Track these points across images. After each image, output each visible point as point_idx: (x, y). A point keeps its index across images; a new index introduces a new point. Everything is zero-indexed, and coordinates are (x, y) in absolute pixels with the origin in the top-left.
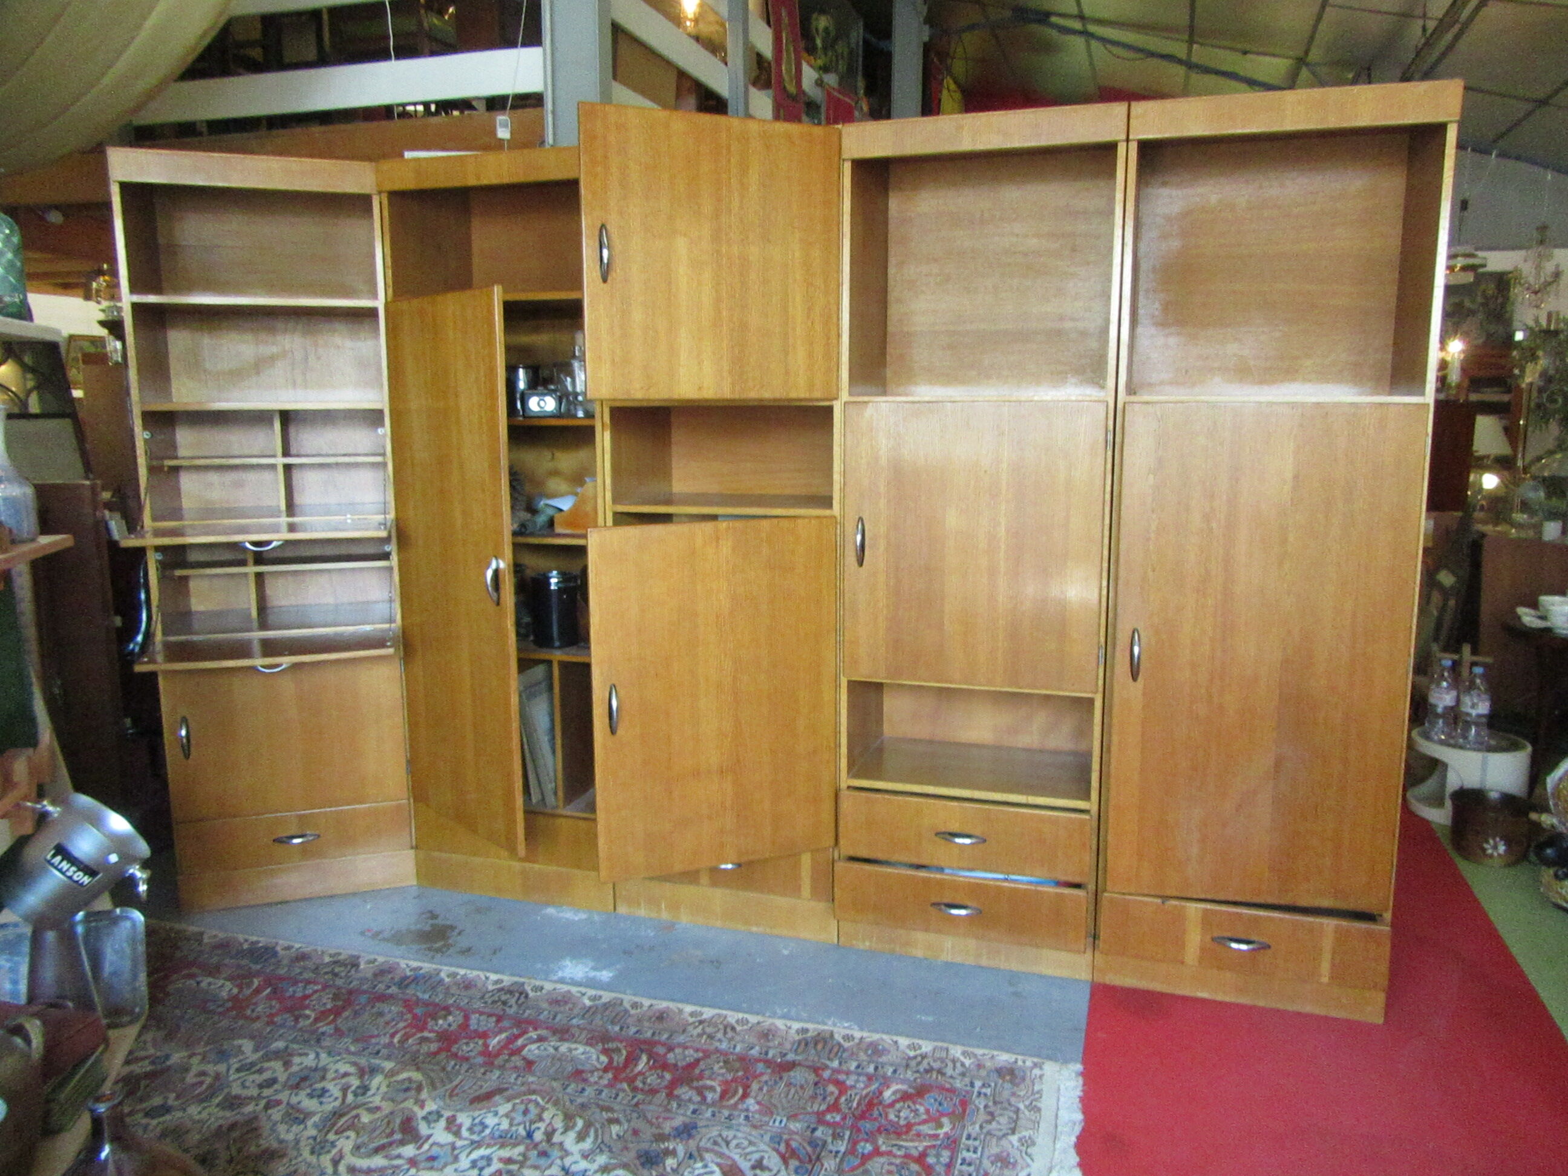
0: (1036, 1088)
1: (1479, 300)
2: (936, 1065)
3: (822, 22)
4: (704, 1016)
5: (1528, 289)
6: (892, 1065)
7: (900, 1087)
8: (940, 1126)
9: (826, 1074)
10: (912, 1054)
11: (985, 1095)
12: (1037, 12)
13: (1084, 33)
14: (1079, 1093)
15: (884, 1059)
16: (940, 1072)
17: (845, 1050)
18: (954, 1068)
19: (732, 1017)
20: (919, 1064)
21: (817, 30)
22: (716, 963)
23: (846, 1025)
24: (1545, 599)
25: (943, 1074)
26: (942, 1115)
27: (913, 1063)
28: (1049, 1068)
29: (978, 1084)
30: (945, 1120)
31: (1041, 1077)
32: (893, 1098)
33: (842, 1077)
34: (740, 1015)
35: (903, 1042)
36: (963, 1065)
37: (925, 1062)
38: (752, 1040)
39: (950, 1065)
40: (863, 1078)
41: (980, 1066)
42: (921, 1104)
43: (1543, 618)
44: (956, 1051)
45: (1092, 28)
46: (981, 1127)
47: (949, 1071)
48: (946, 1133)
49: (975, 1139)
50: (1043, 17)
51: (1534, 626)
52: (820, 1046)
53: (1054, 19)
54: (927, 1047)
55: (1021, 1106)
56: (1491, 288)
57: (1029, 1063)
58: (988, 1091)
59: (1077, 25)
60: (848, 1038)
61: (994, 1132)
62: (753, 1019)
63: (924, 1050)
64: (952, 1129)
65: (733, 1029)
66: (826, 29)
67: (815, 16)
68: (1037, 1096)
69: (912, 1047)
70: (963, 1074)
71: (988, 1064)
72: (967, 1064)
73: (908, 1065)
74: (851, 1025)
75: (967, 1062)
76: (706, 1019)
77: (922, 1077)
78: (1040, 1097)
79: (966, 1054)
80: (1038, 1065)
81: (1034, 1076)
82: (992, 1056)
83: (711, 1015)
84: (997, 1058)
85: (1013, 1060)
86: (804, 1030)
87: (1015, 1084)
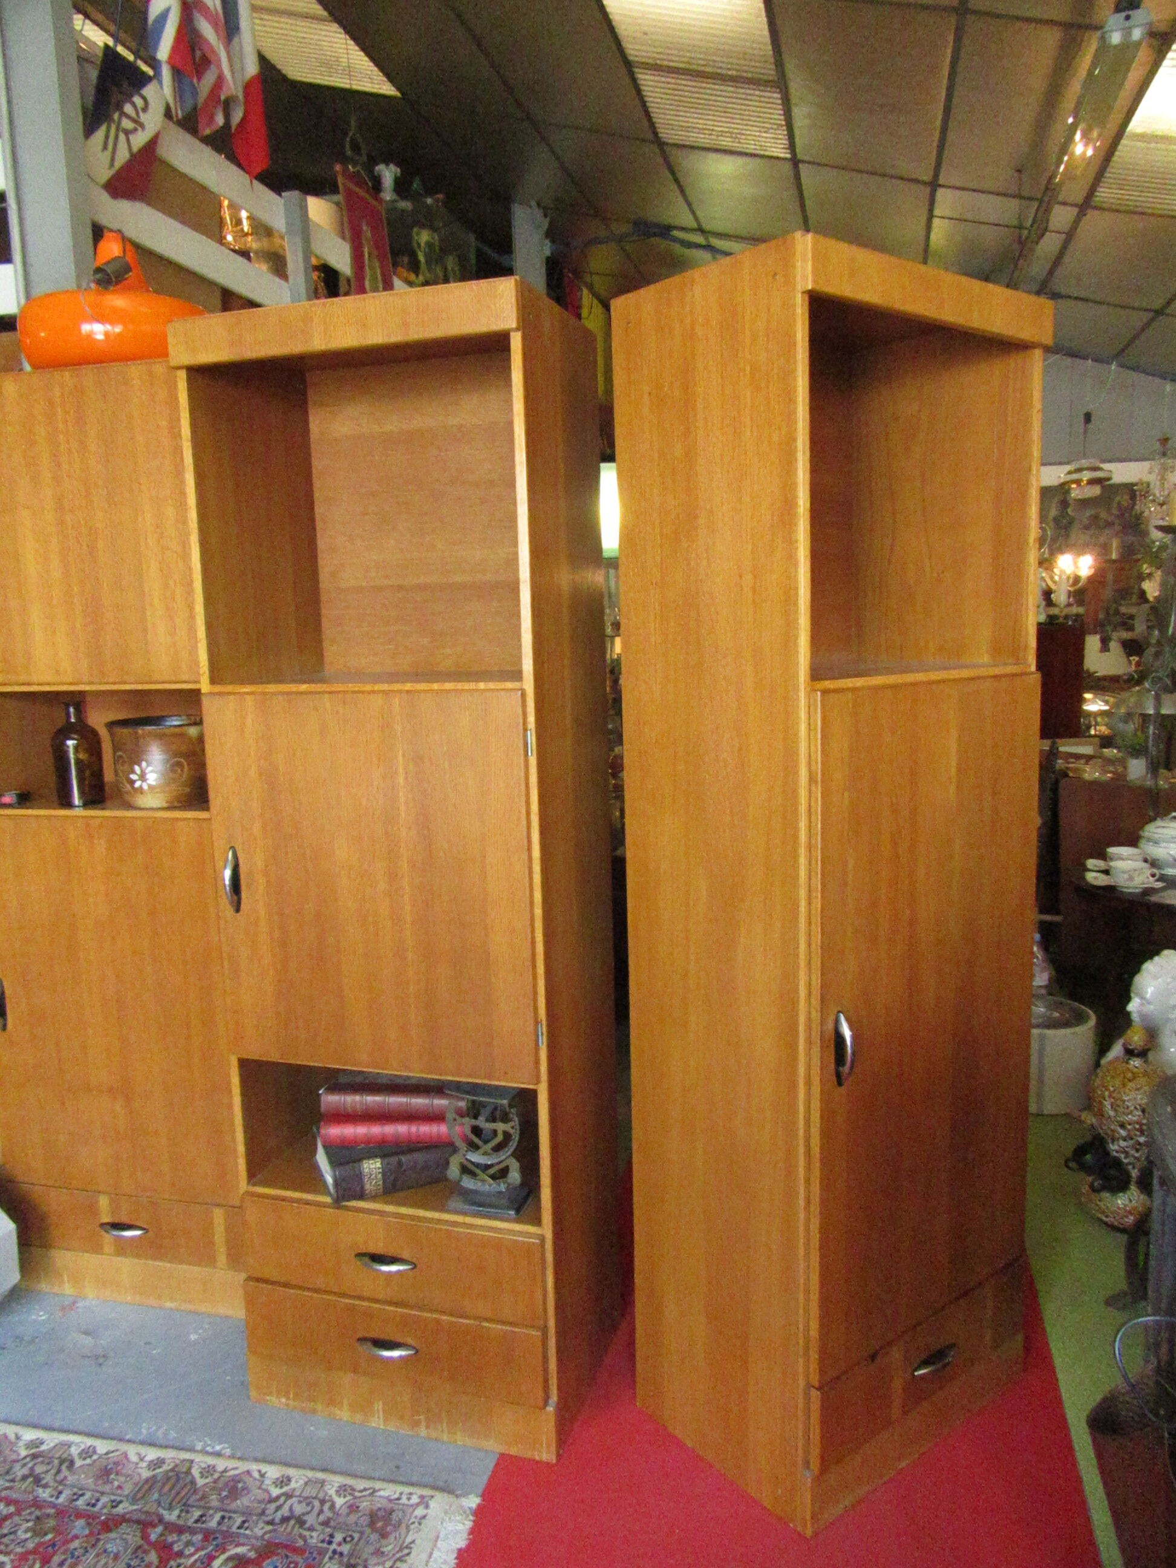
0: (409, 1540)
1: (1115, 512)
2: (301, 1509)
3: (424, 237)
4: (43, 1448)
5: (1154, 501)
6: (243, 1514)
7: (240, 1550)
9: (156, 1533)
10: (275, 1492)
11: (341, 1554)
12: (657, 225)
13: (709, 247)
14: (461, 1542)
15: (237, 1504)
16: (301, 1522)
17: (195, 1493)
18: (319, 1513)
19: (79, 1446)
20: (278, 1508)
21: (419, 245)
22: (102, 1358)
23: (218, 1448)
24: (1113, 850)
25: (305, 1524)
27: (273, 1506)
28: (439, 1503)
29: (339, 1537)
33: (172, 1538)
34: (90, 1442)
35: (274, 1473)
36: (333, 1507)
38: (88, 1481)
39: (317, 1508)
40: (198, 1538)
41: (354, 1510)
43: (1106, 872)
44: (334, 1483)
45: (716, 242)
47: (310, 1517)
50: (665, 231)
51: (1095, 883)
52: (168, 1487)
53: (675, 233)
54: (298, 1478)
56: (1125, 500)
57: (415, 1499)
58: (347, 1548)
59: (699, 239)
60: (207, 1471)
62: (104, 1447)
63: (293, 1485)
65: (71, 1465)
66: (429, 245)
67: (415, 230)
68: (406, 1551)
69: (283, 1482)
70: (326, 1523)
71: (364, 1505)
72: (338, 1506)
73: (263, 1513)
74: (224, 1448)
75: (339, 1501)
76: (43, 1452)
77: (274, 1531)
78: (408, 1554)
79: (343, 1490)
80: (424, 1502)
81: (413, 1520)
82: (375, 1491)
83: (52, 1445)
84: (378, 1494)
85: (396, 1496)
86: (160, 1462)
87: (384, 1535)
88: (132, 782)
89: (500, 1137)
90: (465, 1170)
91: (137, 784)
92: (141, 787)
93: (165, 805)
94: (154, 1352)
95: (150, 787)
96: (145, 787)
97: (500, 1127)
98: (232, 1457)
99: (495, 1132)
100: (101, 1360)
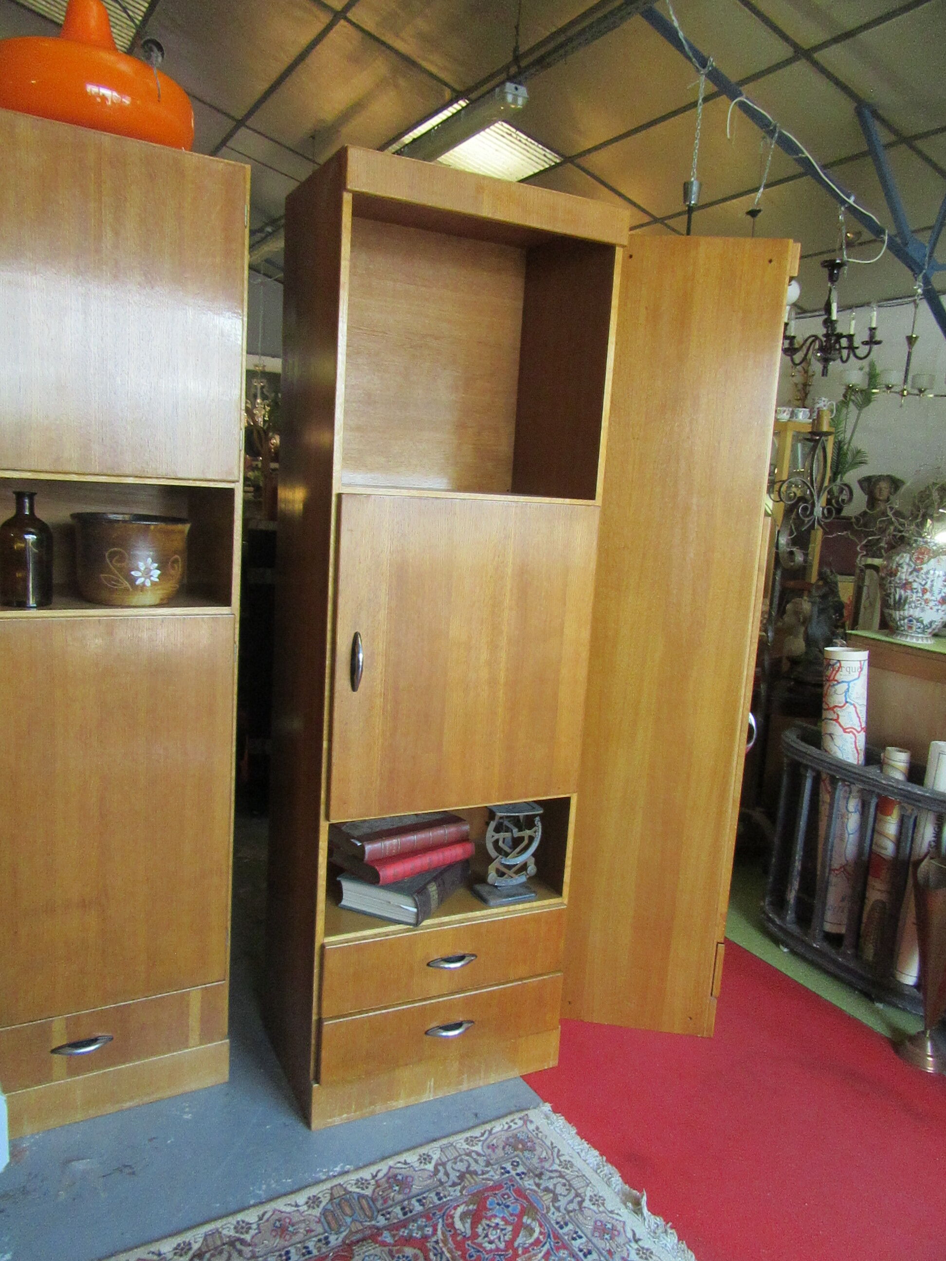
0: (548, 1144)
2: (461, 1166)
4: (195, 1247)
6: (429, 1191)
7: (460, 1210)
8: (531, 1231)
9: (387, 1237)
10: (429, 1167)
11: (524, 1174)
14: (574, 1131)
15: (416, 1188)
17: (374, 1200)
18: (476, 1161)
19: (227, 1227)
20: (447, 1174)
22: (126, 1169)
23: (338, 1169)
25: (475, 1173)
26: (520, 1216)
27: (441, 1175)
28: (533, 1116)
29: (509, 1167)
30: (526, 1220)
31: (537, 1128)
32: (468, 1225)
33: (404, 1232)
34: (232, 1220)
35: (412, 1158)
36: (478, 1154)
37: (449, 1166)
38: (278, 1242)
39: (471, 1161)
40: (422, 1222)
41: (493, 1147)
42: (495, 1216)
44: (459, 1141)
46: (558, 1209)
47: (474, 1167)
48: (541, 1233)
49: (566, 1224)
52: (348, 1210)
54: (434, 1151)
55: (555, 1167)
57: (519, 1122)
58: (520, 1169)
60: (362, 1183)
61: (570, 1207)
62: (251, 1217)
63: (435, 1157)
64: (541, 1226)
65: (243, 1242)
68: (556, 1150)
69: (426, 1159)
70: (489, 1164)
71: (495, 1141)
72: (480, 1151)
73: (442, 1183)
74: (342, 1167)
75: (478, 1148)
76: (200, 1249)
77: (464, 1188)
78: (559, 1151)
79: (469, 1141)
80: (526, 1120)
81: (534, 1133)
82: (490, 1132)
83: (201, 1240)
84: (494, 1131)
85: (506, 1126)
86: (314, 1202)
87: (532, 1150)
88: (136, 579)
89: (526, 842)
90: (501, 874)
91: (139, 582)
92: (144, 584)
93: (157, 602)
94: (169, 1142)
95: (154, 584)
96: (148, 584)
97: (527, 833)
98: (358, 1169)
99: (521, 839)
100: (127, 1170)
